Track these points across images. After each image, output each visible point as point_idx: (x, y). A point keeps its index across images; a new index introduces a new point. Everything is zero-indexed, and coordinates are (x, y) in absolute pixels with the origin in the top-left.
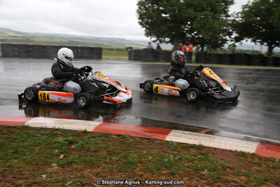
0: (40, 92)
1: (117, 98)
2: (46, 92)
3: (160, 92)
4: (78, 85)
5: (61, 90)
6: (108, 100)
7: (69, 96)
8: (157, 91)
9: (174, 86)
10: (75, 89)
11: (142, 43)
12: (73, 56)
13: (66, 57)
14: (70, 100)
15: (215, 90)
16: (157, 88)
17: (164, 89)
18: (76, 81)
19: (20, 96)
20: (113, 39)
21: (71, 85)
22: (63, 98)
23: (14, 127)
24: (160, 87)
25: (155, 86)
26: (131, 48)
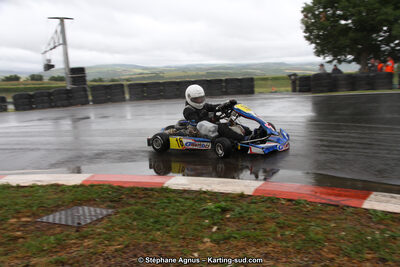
11: (309, 67)
20: (268, 64)
23: (152, 190)
26: (295, 75)
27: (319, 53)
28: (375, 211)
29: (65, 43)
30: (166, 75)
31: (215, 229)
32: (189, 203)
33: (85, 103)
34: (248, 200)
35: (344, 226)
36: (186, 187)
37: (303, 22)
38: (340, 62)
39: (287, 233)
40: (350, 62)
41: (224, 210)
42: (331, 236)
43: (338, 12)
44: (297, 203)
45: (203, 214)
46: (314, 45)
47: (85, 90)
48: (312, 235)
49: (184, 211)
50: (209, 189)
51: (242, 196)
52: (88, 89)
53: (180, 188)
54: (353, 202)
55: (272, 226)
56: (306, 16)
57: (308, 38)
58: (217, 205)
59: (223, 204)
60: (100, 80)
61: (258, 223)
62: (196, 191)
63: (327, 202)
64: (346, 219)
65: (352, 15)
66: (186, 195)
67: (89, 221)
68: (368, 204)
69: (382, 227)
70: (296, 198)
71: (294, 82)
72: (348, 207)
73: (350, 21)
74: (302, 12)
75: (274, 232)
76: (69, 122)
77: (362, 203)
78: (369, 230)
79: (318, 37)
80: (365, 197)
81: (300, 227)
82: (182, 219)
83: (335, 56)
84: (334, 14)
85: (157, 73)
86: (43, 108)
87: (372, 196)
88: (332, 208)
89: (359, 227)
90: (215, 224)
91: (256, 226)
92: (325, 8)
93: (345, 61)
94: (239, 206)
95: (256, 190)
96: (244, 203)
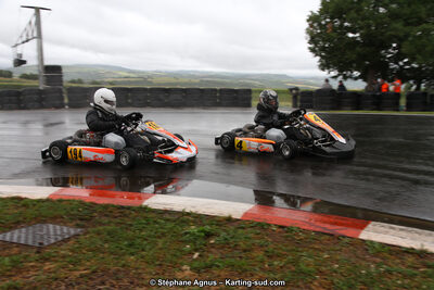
0: (70, 148)
1: (173, 156)
2: (78, 148)
3: (245, 148)
4: (121, 138)
5: (99, 144)
6: (160, 158)
7: (108, 152)
8: (241, 147)
9: (265, 138)
10: (117, 144)
12: (114, 99)
13: (106, 101)
14: (109, 158)
15: (323, 142)
16: (241, 142)
17: (251, 143)
18: (120, 132)
19: (44, 153)
20: (268, 75)
21: (113, 138)
22: (100, 156)
24: (245, 140)
25: (238, 140)
26: (297, 89)
27: (323, 67)
28: (372, 242)
29: (39, 36)
30: (155, 80)
31: (196, 255)
32: (170, 225)
33: (60, 106)
34: (236, 224)
35: (338, 257)
36: (168, 207)
37: (308, 31)
38: (345, 78)
39: (276, 263)
40: (356, 79)
41: (208, 235)
42: (324, 269)
43: (346, 24)
44: (290, 230)
45: (184, 238)
46: (318, 58)
47: (60, 91)
48: (303, 266)
49: (163, 234)
50: (193, 210)
51: (229, 220)
52: (64, 90)
53: (161, 207)
54: (349, 232)
55: (259, 254)
56: (311, 26)
57: (312, 50)
58: (201, 228)
59: (208, 228)
60: (80, 81)
61: (245, 251)
62: (178, 212)
63: (322, 230)
64: (340, 250)
65: (361, 28)
66: (168, 216)
67: (53, 241)
68: (365, 235)
69: (378, 260)
70: (288, 225)
71: (295, 97)
72: (344, 237)
73: (358, 35)
74: (308, 21)
75: (262, 262)
76: (41, 127)
77: (359, 233)
78: (364, 263)
79: (323, 49)
80: (362, 227)
81: (290, 257)
82: (160, 242)
83: (341, 71)
84: (341, 26)
85: (145, 78)
86: (10, 109)
87: (370, 226)
88: (327, 237)
89: (353, 260)
90: (196, 250)
91: (243, 255)
92: (332, 18)
93: (351, 77)
94: (225, 230)
95: (246, 214)
96: (231, 228)
